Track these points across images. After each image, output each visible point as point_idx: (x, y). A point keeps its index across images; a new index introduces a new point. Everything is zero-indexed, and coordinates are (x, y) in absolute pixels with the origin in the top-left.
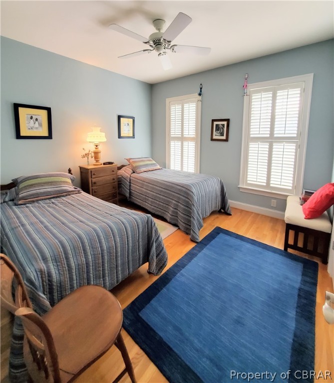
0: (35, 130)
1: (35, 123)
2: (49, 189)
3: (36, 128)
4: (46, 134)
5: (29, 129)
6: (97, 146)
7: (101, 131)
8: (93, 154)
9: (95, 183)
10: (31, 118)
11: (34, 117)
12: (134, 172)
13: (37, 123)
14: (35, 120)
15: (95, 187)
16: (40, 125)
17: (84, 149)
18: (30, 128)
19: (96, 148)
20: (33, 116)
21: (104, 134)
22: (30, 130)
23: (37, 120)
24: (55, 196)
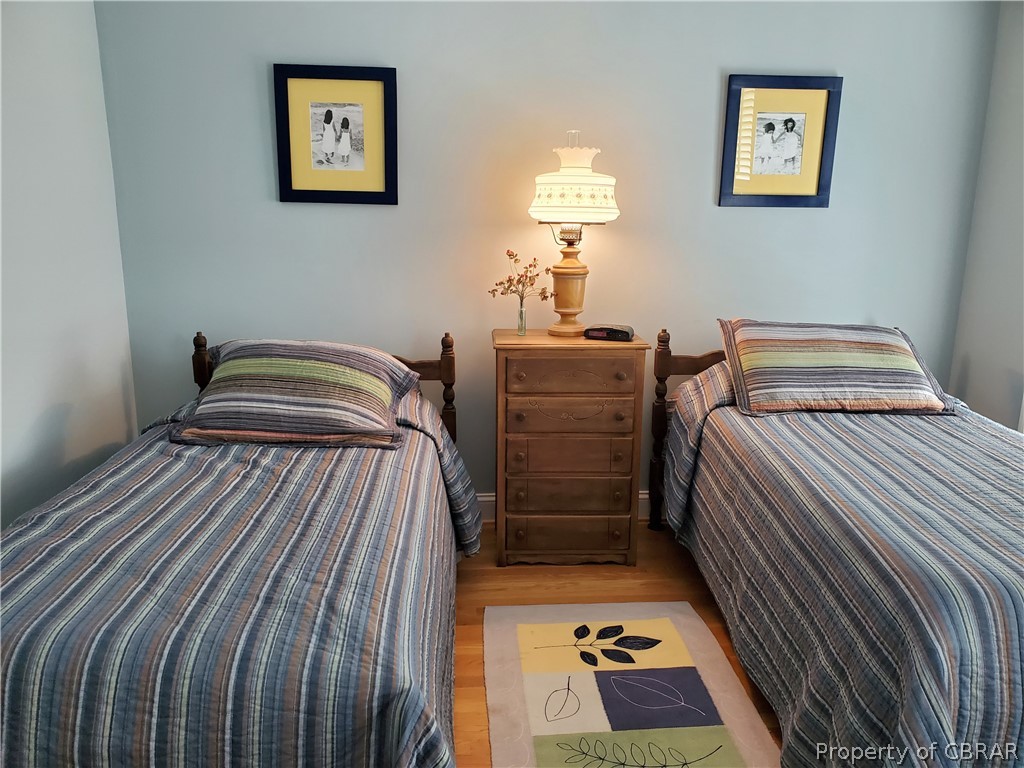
0: (338, 167)
1: (338, 139)
2: (281, 406)
3: (345, 159)
4: (377, 185)
5: (320, 162)
6: (571, 243)
7: (598, 166)
8: (548, 283)
9: (519, 417)
10: (328, 117)
11: (338, 115)
12: (732, 403)
13: (346, 136)
14: (338, 127)
15: (522, 437)
16: (358, 145)
17: (510, 255)
18: (322, 158)
19: (566, 255)
20: (334, 110)
21: (612, 181)
22: (325, 167)
23: (345, 124)
24: (295, 437)
